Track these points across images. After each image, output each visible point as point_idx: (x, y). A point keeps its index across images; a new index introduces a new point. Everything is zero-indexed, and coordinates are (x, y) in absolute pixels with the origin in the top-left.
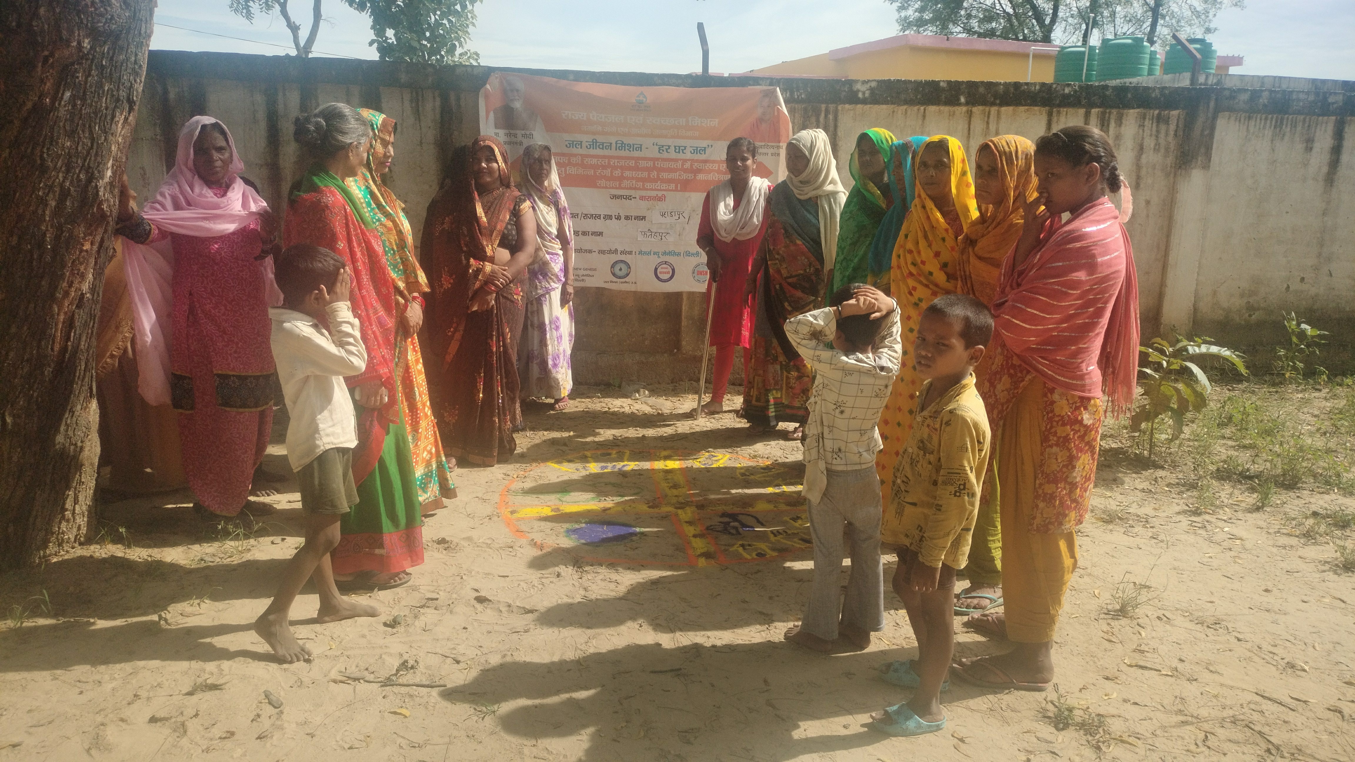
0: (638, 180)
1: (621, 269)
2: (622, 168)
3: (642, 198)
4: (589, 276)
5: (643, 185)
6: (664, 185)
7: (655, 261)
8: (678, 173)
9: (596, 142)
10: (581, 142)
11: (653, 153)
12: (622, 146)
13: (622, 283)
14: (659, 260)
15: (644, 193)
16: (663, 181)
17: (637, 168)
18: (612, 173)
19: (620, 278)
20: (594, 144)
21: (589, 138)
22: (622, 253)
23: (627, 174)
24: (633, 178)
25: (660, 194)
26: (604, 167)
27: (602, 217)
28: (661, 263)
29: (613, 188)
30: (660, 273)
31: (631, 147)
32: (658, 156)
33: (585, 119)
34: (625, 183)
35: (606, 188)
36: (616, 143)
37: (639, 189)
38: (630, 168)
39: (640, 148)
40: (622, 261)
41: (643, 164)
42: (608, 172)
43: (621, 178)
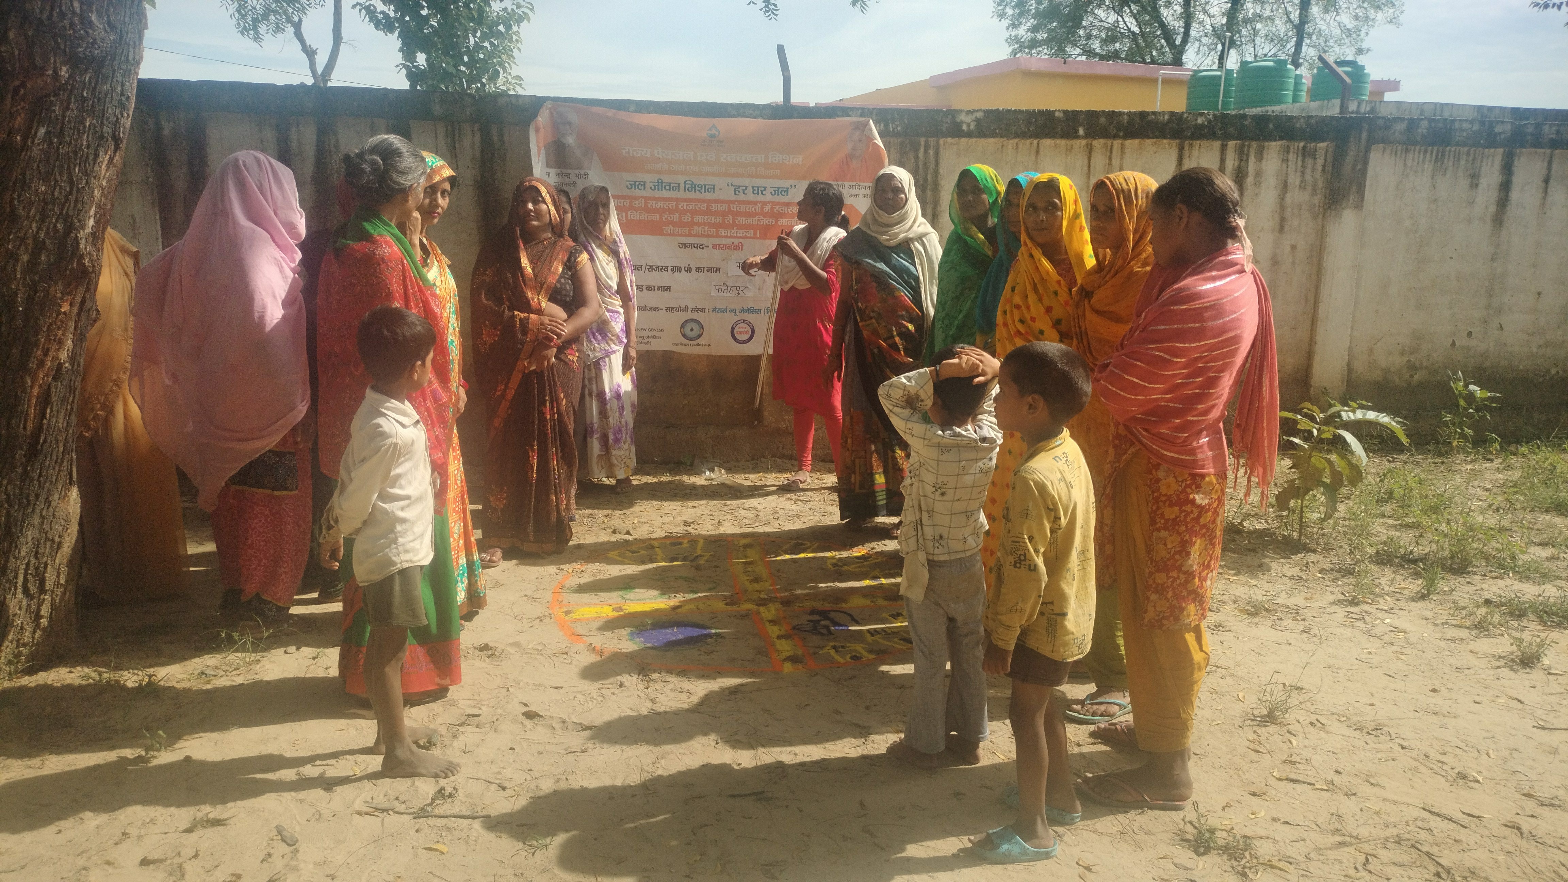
0: (711, 225)
1: (692, 330)
2: (694, 213)
3: (715, 247)
4: (656, 337)
5: (717, 232)
6: (741, 231)
7: (731, 319)
8: (757, 218)
9: (662, 183)
10: (645, 183)
11: (727, 194)
12: (693, 187)
13: (694, 345)
14: (737, 318)
15: (717, 241)
16: (741, 227)
17: (709, 213)
18: (680, 217)
19: (691, 339)
20: (659, 185)
21: (653, 178)
22: (694, 310)
23: (698, 219)
24: (704, 224)
25: (736, 241)
26: (671, 211)
27: (669, 268)
28: (738, 322)
29: (681, 235)
30: (738, 333)
31: (702, 188)
32: (733, 197)
33: (648, 155)
34: (697, 230)
35: (674, 235)
36: (685, 183)
37: (712, 236)
38: (702, 213)
39: (713, 189)
40: (693, 320)
41: (715, 207)
42: (676, 217)
43: (692, 224)
